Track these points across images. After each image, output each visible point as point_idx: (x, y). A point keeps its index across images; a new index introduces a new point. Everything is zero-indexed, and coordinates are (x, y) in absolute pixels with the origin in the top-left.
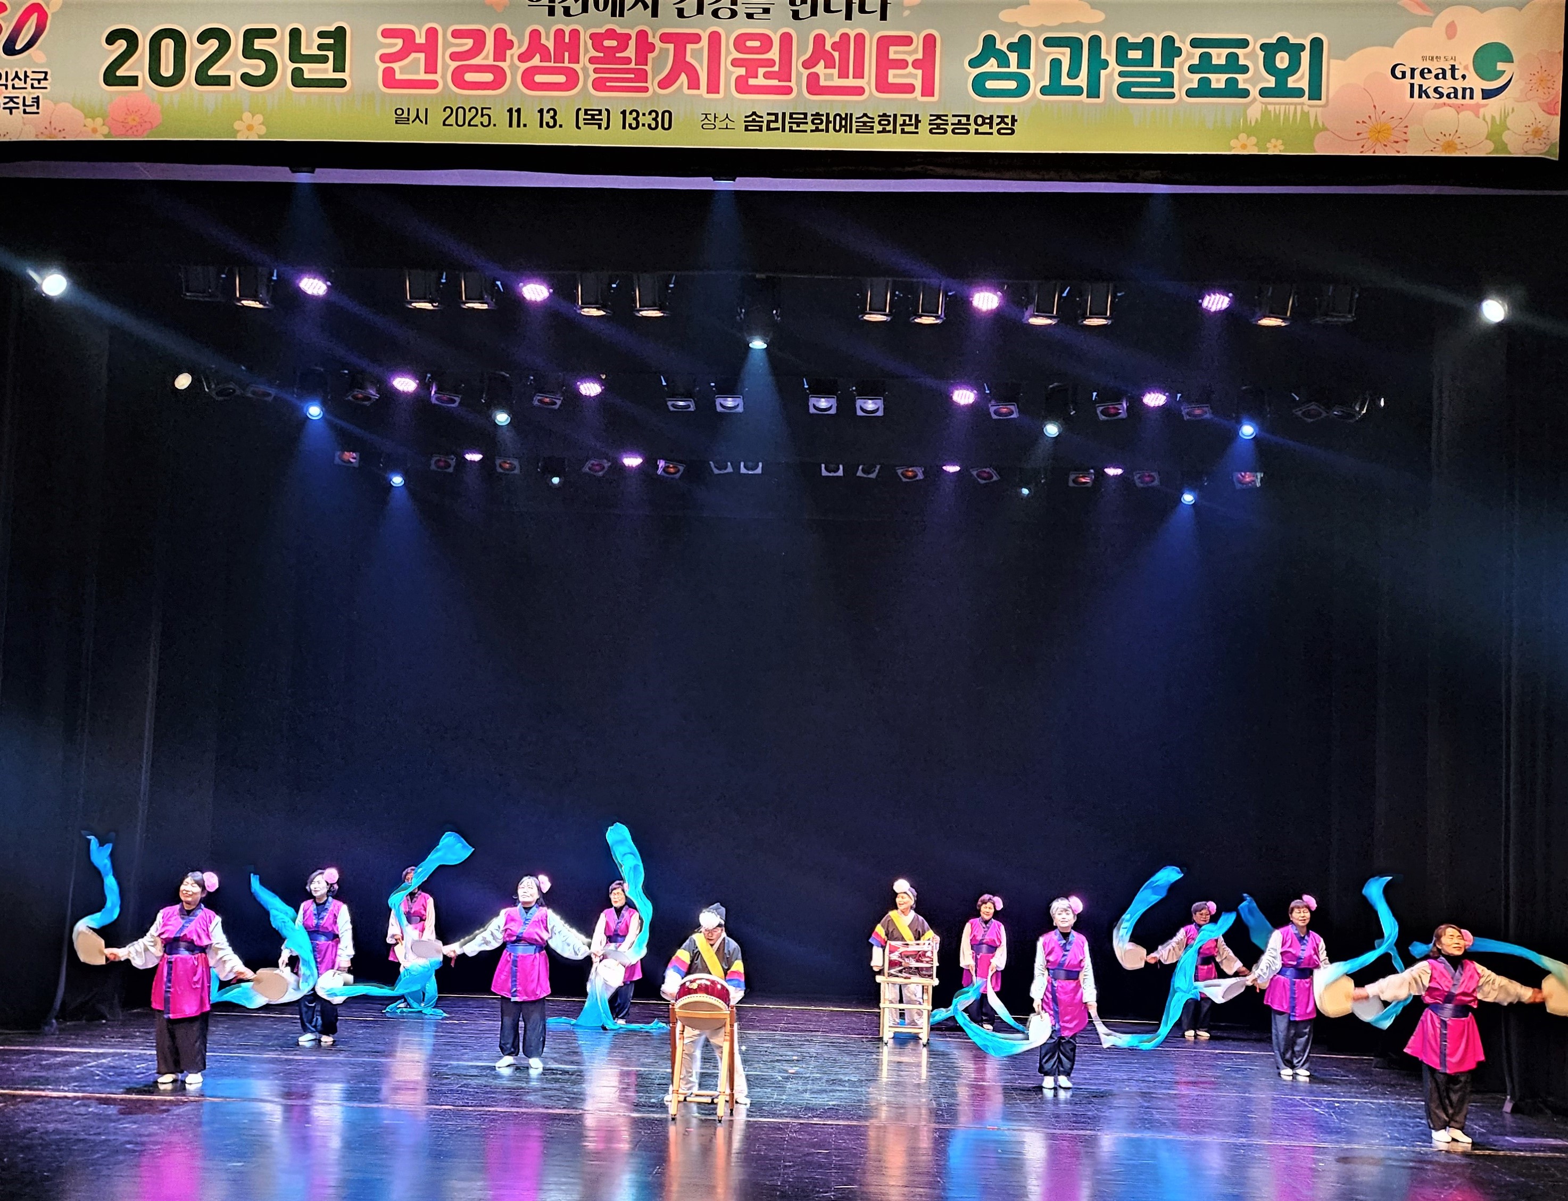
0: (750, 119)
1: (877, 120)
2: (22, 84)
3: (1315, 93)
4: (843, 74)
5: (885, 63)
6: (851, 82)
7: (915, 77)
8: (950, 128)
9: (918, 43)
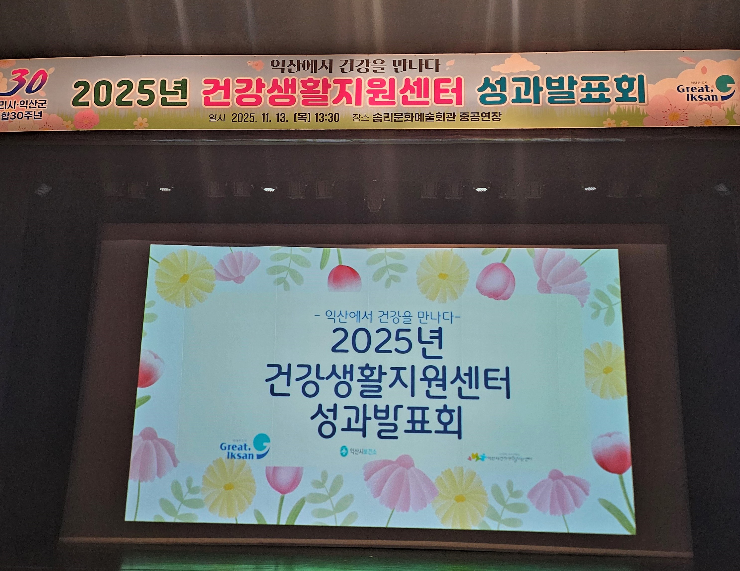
0: (376, 116)
1: (435, 115)
2: (34, 106)
3: (642, 99)
4: (419, 96)
5: (438, 91)
6: (423, 99)
7: (453, 96)
8: (470, 118)
9: (454, 82)
